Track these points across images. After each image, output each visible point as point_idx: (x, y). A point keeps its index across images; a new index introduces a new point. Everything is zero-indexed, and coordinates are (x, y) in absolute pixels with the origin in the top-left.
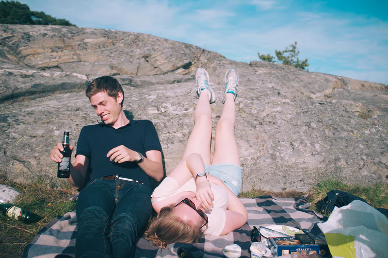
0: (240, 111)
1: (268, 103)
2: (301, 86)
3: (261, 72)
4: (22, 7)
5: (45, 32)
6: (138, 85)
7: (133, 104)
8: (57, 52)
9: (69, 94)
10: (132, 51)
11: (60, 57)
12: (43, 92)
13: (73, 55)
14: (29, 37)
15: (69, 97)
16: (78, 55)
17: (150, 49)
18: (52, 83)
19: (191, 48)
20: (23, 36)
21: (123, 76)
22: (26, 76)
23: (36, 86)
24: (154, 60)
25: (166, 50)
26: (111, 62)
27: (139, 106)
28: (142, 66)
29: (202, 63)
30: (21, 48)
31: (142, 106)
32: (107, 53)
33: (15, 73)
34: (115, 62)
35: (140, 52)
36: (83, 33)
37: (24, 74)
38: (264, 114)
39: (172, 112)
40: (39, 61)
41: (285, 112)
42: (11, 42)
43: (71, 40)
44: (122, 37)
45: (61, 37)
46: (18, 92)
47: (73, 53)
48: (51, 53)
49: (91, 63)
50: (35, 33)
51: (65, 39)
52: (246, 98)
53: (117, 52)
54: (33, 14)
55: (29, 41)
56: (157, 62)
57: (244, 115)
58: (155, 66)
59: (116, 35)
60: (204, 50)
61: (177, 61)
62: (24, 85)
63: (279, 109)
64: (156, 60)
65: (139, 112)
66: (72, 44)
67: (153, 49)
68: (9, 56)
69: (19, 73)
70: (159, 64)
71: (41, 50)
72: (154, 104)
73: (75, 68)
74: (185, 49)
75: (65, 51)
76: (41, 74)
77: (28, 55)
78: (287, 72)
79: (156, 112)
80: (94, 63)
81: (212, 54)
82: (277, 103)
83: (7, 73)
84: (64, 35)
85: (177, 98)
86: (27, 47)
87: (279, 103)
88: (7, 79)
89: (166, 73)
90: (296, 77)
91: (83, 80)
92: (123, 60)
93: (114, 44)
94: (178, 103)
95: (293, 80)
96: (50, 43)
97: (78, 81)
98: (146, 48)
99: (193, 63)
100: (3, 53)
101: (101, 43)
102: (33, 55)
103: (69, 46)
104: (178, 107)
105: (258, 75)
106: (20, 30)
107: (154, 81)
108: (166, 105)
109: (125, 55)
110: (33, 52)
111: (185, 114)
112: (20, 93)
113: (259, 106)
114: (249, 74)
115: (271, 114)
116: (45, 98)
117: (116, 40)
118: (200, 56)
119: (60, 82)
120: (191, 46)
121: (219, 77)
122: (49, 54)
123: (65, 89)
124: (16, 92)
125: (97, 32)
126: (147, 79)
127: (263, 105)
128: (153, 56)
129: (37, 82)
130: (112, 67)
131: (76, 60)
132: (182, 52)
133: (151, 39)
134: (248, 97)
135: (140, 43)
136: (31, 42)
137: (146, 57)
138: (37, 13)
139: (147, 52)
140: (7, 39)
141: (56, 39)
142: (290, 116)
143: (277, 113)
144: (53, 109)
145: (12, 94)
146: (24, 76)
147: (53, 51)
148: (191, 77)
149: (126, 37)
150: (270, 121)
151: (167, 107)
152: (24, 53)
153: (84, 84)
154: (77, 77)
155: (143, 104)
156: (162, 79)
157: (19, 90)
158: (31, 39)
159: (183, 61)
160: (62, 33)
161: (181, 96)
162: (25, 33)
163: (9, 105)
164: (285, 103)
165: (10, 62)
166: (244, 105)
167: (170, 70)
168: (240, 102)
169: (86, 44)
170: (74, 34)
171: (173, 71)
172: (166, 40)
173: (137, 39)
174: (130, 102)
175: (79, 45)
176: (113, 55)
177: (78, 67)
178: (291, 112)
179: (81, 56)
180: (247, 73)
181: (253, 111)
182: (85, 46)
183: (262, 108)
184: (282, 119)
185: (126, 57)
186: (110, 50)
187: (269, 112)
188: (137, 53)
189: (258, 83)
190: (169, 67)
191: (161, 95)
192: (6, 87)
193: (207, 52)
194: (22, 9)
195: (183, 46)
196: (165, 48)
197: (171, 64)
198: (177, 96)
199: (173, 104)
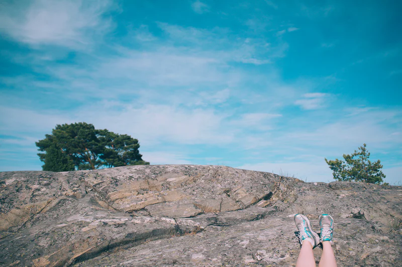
0: (337, 253)
1: (366, 242)
2: (389, 207)
3: (344, 195)
4: (88, 126)
5: (131, 175)
6: (223, 223)
7: (228, 253)
8: (143, 194)
9: (160, 241)
10: (213, 187)
11: (146, 199)
12: (136, 240)
13: (158, 196)
14: (117, 181)
15: (161, 245)
16: (162, 196)
17: (230, 183)
18: (143, 230)
19: (269, 177)
20: (111, 181)
21: (208, 214)
22: (119, 225)
23: (130, 235)
24: (235, 193)
25: (246, 182)
26: (194, 199)
27: (235, 255)
28: (225, 202)
29: (282, 192)
30: (110, 193)
31: (238, 255)
32: (189, 191)
33: (110, 223)
34: (198, 200)
35: (222, 187)
36: (165, 173)
37: (117, 223)
38: (364, 256)
39: (269, 259)
40: (127, 205)
41: (387, 252)
42: (101, 188)
43: (155, 181)
44: (202, 174)
45: (145, 179)
46: (114, 243)
47: (158, 193)
48: (137, 195)
49: (175, 203)
50: (121, 177)
51: (150, 180)
52: (341, 238)
53: (199, 189)
54: (97, 132)
55: (117, 185)
56: (239, 195)
57: (343, 258)
58: (237, 200)
59: (196, 171)
60: (282, 177)
61: (258, 193)
62: (118, 235)
63: (378, 248)
64: (238, 194)
65: (235, 262)
66: (156, 185)
67: (233, 182)
68: (100, 202)
69: (113, 223)
70: (241, 197)
71: (127, 194)
72: (249, 252)
73: (161, 209)
74: (264, 179)
75: (150, 193)
76: (132, 221)
77: (117, 199)
78: (370, 193)
79: (252, 260)
80: (178, 202)
81: (291, 180)
82: (375, 241)
83: (103, 224)
84: (148, 177)
85: (270, 243)
86: (116, 191)
87: (377, 241)
88: (103, 230)
89: (248, 206)
90: (382, 198)
91: (172, 224)
92: (205, 197)
93: (195, 181)
94: (273, 249)
95: (379, 202)
96: (136, 186)
97: (168, 226)
98: (227, 182)
99: (273, 192)
100: (94, 200)
101: (182, 181)
102: (121, 199)
103: (153, 187)
104: (274, 253)
105: (341, 199)
106: (108, 175)
107: (238, 217)
108: (261, 252)
109: (207, 191)
110: (121, 197)
111: (282, 262)
112: (116, 243)
113: (356, 246)
114: (332, 199)
115: (371, 255)
116: (138, 246)
117: (197, 177)
118: (280, 184)
119: (151, 229)
120: (269, 174)
121: (301, 205)
122: (135, 197)
123: (156, 236)
124: (112, 243)
125: (178, 169)
126: (232, 215)
127: (360, 245)
128: (234, 190)
129: (130, 231)
130: (196, 206)
131: (161, 201)
132: (262, 183)
133: (230, 172)
134: (343, 236)
135: (220, 178)
136: (119, 186)
137: (227, 192)
138: (101, 131)
139: (228, 186)
140: (98, 186)
141: (141, 181)
142: (394, 257)
143: (378, 254)
144: (151, 263)
145: (108, 246)
146: (117, 225)
147: (139, 193)
148: (274, 210)
149: (206, 172)
150: (372, 263)
151: (262, 254)
152: (113, 197)
153: (173, 229)
154: (165, 221)
155: (238, 253)
156: (246, 214)
157: (115, 241)
158: (118, 184)
159: (263, 192)
160: (146, 174)
161: (273, 239)
162: (112, 178)
163: (106, 256)
164: (383, 241)
165: (101, 209)
166: (341, 246)
167: (252, 202)
168: (336, 243)
169: (169, 183)
170: (157, 174)
171: (254, 203)
172: (244, 171)
173: (217, 174)
174: (224, 251)
175: (162, 185)
176: (195, 193)
177: (163, 208)
178: (393, 252)
179: (164, 197)
180: (329, 198)
181: (351, 253)
182: (168, 185)
183: (360, 249)
184: (385, 261)
185: (208, 194)
186: (193, 187)
187: (368, 253)
188: (218, 188)
189: (344, 209)
190: (251, 199)
191: (254, 240)
192: (103, 239)
193: (285, 179)
194: (88, 128)
195: (261, 176)
196: (245, 180)
197: (252, 197)
198: (270, 241)
199: (268, 251)
